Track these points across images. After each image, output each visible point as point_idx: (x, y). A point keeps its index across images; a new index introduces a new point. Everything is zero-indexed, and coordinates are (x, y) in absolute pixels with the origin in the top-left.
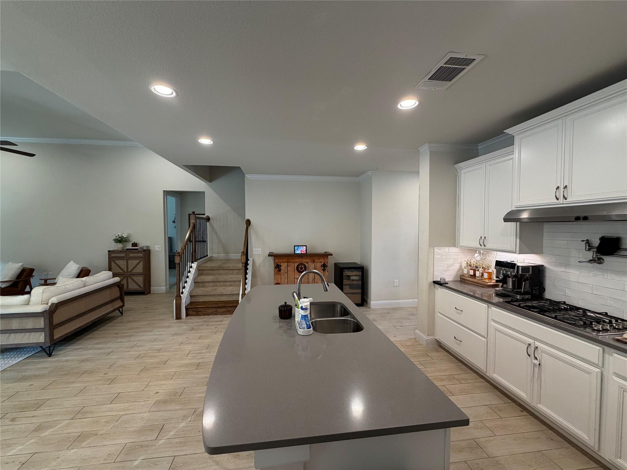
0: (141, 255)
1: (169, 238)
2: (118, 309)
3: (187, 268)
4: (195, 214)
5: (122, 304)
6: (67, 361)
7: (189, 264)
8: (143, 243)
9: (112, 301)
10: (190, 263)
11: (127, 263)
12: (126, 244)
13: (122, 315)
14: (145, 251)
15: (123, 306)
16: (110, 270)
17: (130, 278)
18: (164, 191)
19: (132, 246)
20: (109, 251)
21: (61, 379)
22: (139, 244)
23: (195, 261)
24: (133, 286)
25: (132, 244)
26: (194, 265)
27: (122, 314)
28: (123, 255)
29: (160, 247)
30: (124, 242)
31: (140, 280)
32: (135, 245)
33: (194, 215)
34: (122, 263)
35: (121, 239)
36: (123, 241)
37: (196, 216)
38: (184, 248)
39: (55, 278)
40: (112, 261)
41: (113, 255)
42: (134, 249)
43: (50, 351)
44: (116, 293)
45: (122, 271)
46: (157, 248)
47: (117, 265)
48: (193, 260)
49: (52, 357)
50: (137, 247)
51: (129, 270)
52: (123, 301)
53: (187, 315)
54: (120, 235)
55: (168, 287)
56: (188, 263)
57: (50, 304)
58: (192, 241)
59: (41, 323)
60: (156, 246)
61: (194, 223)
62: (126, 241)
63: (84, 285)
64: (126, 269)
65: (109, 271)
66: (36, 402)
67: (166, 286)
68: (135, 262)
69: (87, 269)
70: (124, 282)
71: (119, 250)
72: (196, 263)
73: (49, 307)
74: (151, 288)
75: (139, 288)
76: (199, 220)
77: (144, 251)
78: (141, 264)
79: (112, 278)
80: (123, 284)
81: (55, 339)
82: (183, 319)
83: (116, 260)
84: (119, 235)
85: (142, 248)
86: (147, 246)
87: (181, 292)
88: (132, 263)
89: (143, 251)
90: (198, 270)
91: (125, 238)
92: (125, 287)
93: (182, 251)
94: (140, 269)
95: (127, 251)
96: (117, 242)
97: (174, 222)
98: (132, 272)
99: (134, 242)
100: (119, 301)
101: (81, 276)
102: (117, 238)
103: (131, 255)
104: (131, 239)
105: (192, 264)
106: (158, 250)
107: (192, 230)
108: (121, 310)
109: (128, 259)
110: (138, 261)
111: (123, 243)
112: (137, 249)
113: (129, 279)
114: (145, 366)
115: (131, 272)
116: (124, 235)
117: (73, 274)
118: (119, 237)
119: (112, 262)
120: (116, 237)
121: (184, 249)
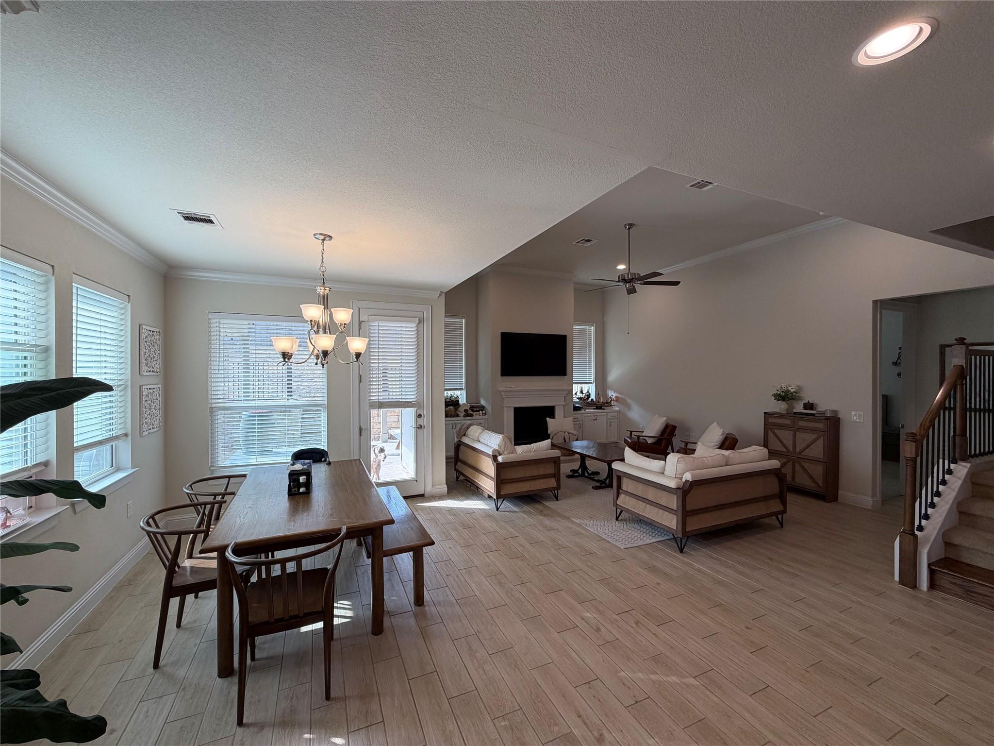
0: (820, 426)
1: (883, 396)
2: (776, 514)
3: (938, 471)
4: (965, 344)
5: (782, 508)
6: (699, 570)
7: (943, 464)
8: (825, 404)
9: (766, 498)
10: (946, 462)
11: (795, 436)
12: (795, 403)
13: (782, 527)
14: (829, 419)
15: (784, 512)
16: (765, 445)
17: (797, 463)
18: (875, 302)
19: (805, 408)
20: (765, 413)
21: (690, 597)
22: (816, 405)
23: (964, 459)
24: (802, 480)
25: (804, 404)
26: (961, 469)
27: (782, 524)
28: (787, 422)
29: (861, 415)
30: (789, 400)
31: (817, 471)
32: (809, 406)
33: (964, 347)
34: (786, 436)
35: (785, 395)
36: (788, 398)
37: (970, 348)
38: (927, 424)
39: (696, 442)
40: (769, 430)
41: (771, 420)
42: (807, 414)
43: (681, 546)
44: (773, 486)
45: (784, 450)
46: (855, 415)
47: (777, 438)
48: (957, 455)
49: (684, 554)
50: (813, 410)
51: (798, 450)
52: (784, 503)
53: (932, 585)
54: (784, 389)
55: (879, 497)
56: (941, 461)
57: (684, 480)
58: (954, 409)
59: (673, 502)
60: (853, 413)
61: (962, 366)
62: (794, 399)
63: (726, 462)
64: (791, 447)
65: (764, 447)
66: (660, 613)
67: (874, 495)
68: (810, 437)
69: (734, 437)
70: (788, 470)
71: (782, 413)
72: (969, 465)
73: (682, 484)
74: (840, 492)
75: (814, 485)
76: (978, 357)
77: (827, 419)
78: (820, 442)
79: (768, 460)
80: (786, 474)
81: (687, 531)
82: (921, 590)
83: (775, 429)
84: (783, 387)
85: (823, 413)
86: (835, 412)
87: (916, 526)
88: (804, 438)
89: (824, 418)
90: (973, 483)
91: (792, 393)
92: (789, 478)
93: (923, 432)
94: (817, 450)
95: (796, 415)
96: (778, 400)
97: (895, 364)
98: (802, 454)
99: (807, 402)
100: (778, 501)
101: (725, 447)
102: (778, 393)
103: (801, 423)
104: (802, 395)
105: (953, 466)
106: (858, 420)
107: (956, 381)
108: (780, 517)
109: (795, 429)
110: (815, 436)
111: (788, 402)
112: (813, 415)
113: (797, 465)
114: (822, 661)
115: (800, 453)
116: (790, 388)
117: (716, 441)
118: (783, 392)
119: (770, 432)
120: (778, 391)
121: (929, 429)
